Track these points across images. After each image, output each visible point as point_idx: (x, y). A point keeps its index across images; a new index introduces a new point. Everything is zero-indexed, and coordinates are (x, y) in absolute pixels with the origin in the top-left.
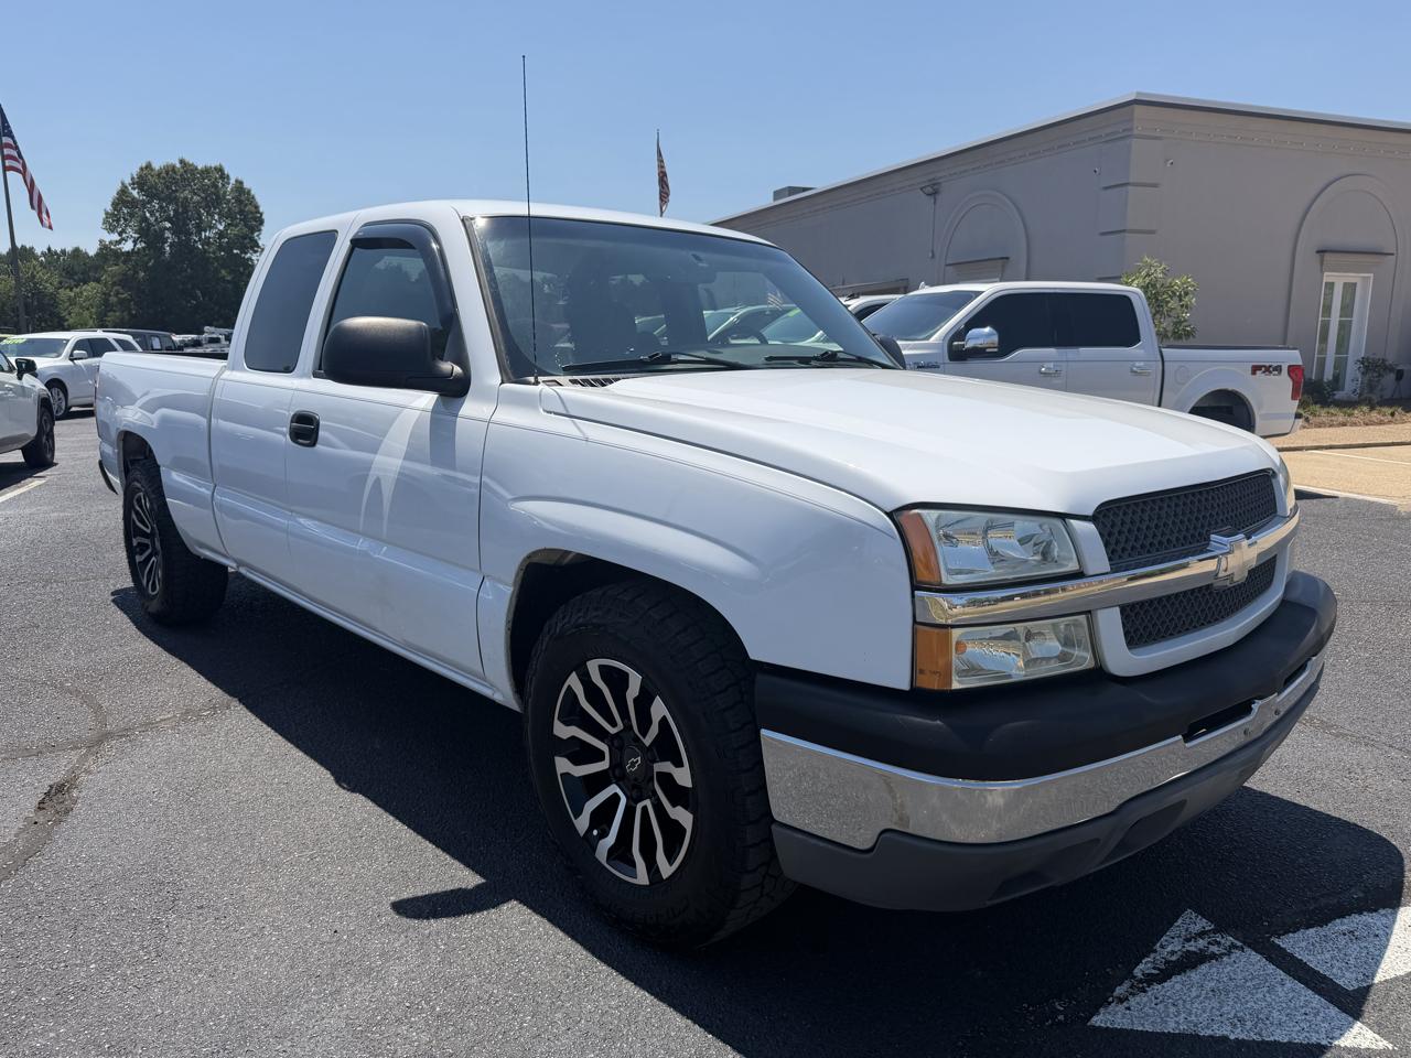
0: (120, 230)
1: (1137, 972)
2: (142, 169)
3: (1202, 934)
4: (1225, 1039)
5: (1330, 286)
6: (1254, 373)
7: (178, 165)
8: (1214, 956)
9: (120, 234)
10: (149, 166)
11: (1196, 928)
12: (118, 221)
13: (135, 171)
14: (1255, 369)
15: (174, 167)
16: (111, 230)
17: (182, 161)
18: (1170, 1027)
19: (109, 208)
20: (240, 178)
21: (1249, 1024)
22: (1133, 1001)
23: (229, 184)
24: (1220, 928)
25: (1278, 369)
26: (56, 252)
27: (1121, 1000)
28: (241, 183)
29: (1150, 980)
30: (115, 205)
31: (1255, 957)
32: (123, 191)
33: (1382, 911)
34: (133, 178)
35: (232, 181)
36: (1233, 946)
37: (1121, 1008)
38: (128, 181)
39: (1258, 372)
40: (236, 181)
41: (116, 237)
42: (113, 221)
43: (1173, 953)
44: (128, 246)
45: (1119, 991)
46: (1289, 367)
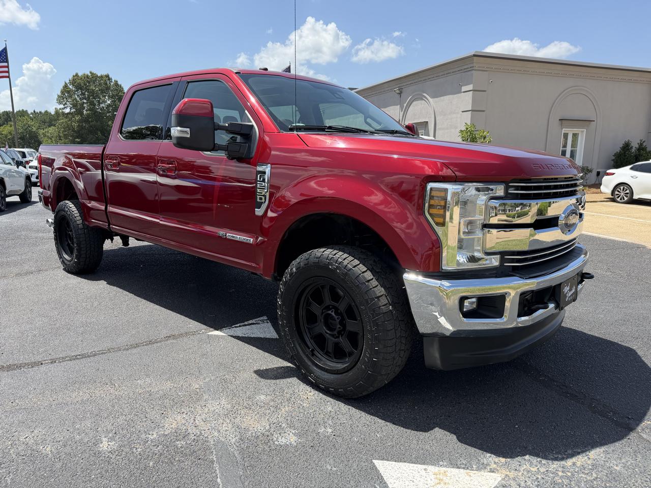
0: (64, 103)
2: (74, 76)
7: (89, 74)
9: (64, 105)
10: (77, 75)
12: (63, 99)
13: (71, 77)
15: (87, 76)
16: (60, 103)
17: (91, 73)
19: (59, 94)
20: (116, 80)
23: (112, 82)
26: (37, 113)
28: (117, 82)
30: (62, 92)
32: (66, 86)
34: (70, 81)
35: (113, 81)
38: (68, 82)
40: (115, 81)
41: (62, 106)
42: (61, 99)
44: (67, 111)
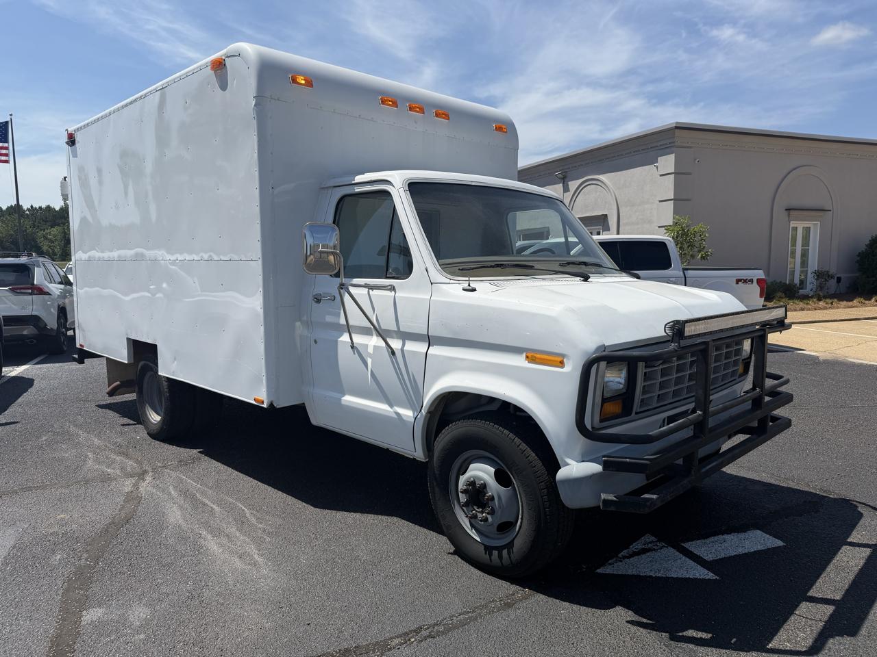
1: (620, 555)
3: (650, 543)
4: (651, 577)
5: (795, 229)
6: (737, 283)
8: (654, 550)
11: (648, 540)
14: (738, 281)
18: (630, 572)
21: (662, 572)
22: (616, 564)
24: (659, 540)
25: (751, 281)
27: (610, 564)
29: (624, 557)
31: (672, 550)
33: (733, 534)
36: (664, 546)
37: (610, 567)
39: (740, 283)
43: (636, 549)
45: (610, 561)
46: (758, 279)
